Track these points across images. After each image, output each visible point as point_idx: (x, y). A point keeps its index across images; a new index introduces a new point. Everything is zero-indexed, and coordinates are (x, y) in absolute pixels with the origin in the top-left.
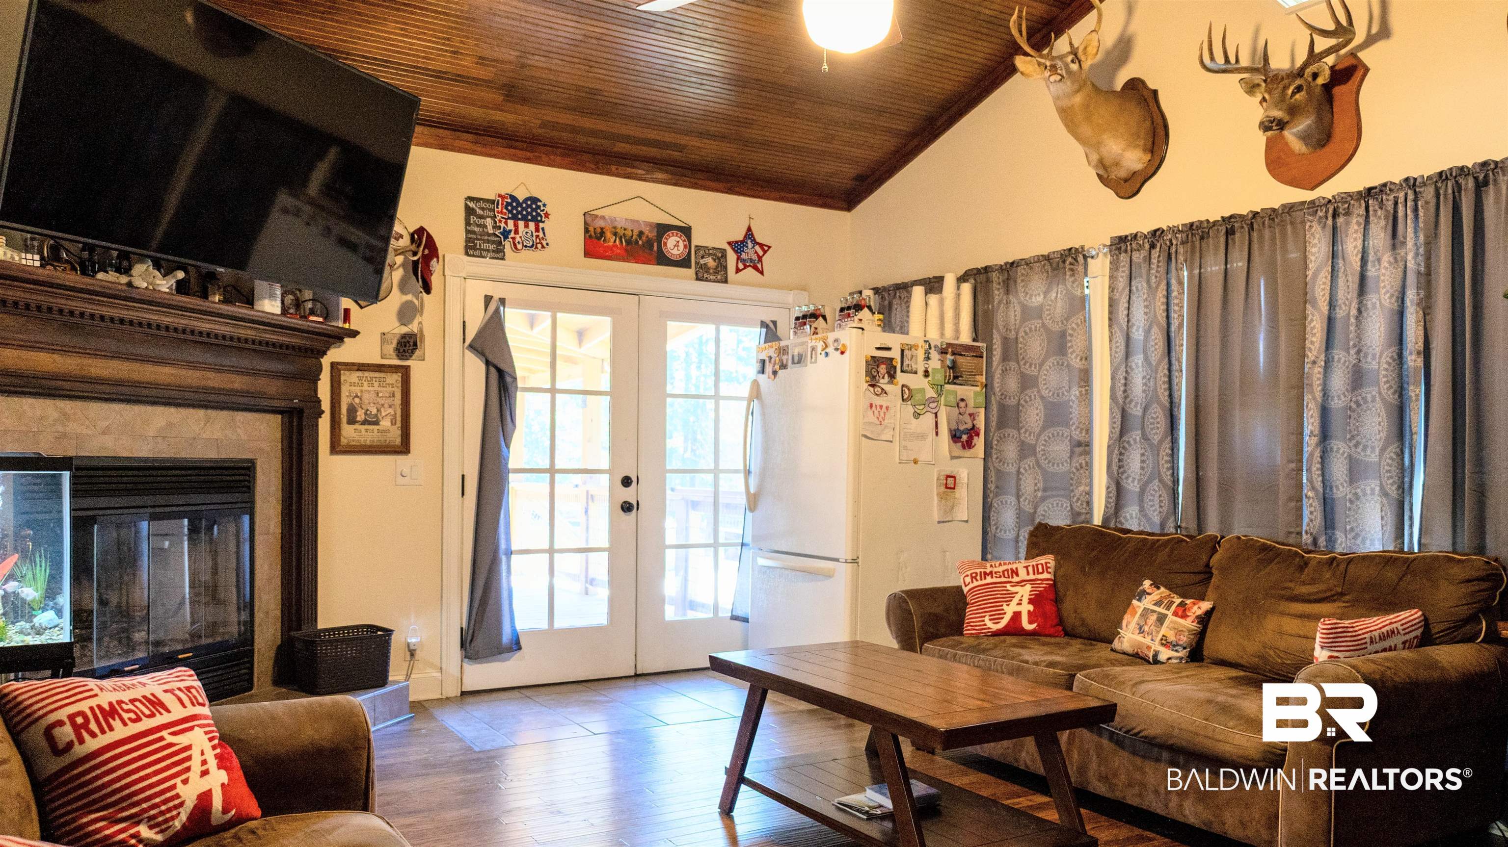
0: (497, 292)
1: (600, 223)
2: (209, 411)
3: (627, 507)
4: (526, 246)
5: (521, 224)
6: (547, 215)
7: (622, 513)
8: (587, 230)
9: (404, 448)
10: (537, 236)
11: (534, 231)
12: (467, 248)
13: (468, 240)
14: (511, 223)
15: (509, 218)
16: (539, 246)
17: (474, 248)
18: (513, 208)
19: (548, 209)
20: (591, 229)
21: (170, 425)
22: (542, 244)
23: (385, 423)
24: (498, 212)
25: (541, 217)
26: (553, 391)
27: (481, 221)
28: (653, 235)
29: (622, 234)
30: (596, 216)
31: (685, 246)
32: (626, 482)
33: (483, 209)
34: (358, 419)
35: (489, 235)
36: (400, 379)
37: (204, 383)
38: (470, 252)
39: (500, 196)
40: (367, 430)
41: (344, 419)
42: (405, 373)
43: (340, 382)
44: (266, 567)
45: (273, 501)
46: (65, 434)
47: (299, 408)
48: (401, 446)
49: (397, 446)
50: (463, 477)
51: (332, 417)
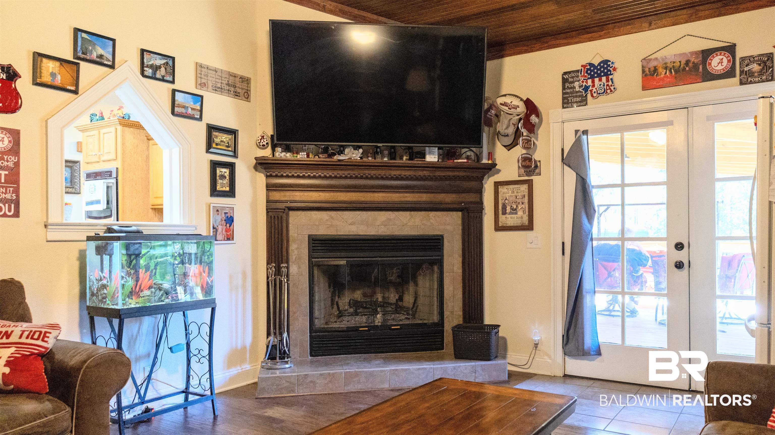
0: (582, 126)
1: (652, 64)
2: (412, 212)
3: (679, 265)
4: (599, 94)
5: (597, 80)
6: (615, 69)
7: (676, 269)
8: (643, 71)
9: (529, 227)
10: (608, 85)
11: (605, 82)
12: (563, 103)
13: (564, 98)
14: (590, 81)
15: (589, 78)
16: (609, 91)
17: (568, 103)
18: (591, 71)
19: (616, 65)
20: (647, 70)
21: (390, 220)
22: (610, 89)
23: (520, 213)
24: (581, 76)
25: (611, 71)
26: (623, 185)
27: (572, 85)
28: (697, 60)
29: (671, 66)
30: (650, 60)
31: (729, 61)
32: (679, 246)
33: (573, 77)
34: (507, 211)
35: (577, 92)
36: (527, 187)
37: (403, 199)
38: (565, 106)
39: (582, 66)
40: (511, 218)
41: (500, 212)
42: (530, 183)
43: (498, 192)
44: (451, 289)
45: (456, 256)
46: (332, 226)
47: (466, 208)
48: (528, 226)
49: (526, 226)
50: (563, 243)
51: (495, 211)
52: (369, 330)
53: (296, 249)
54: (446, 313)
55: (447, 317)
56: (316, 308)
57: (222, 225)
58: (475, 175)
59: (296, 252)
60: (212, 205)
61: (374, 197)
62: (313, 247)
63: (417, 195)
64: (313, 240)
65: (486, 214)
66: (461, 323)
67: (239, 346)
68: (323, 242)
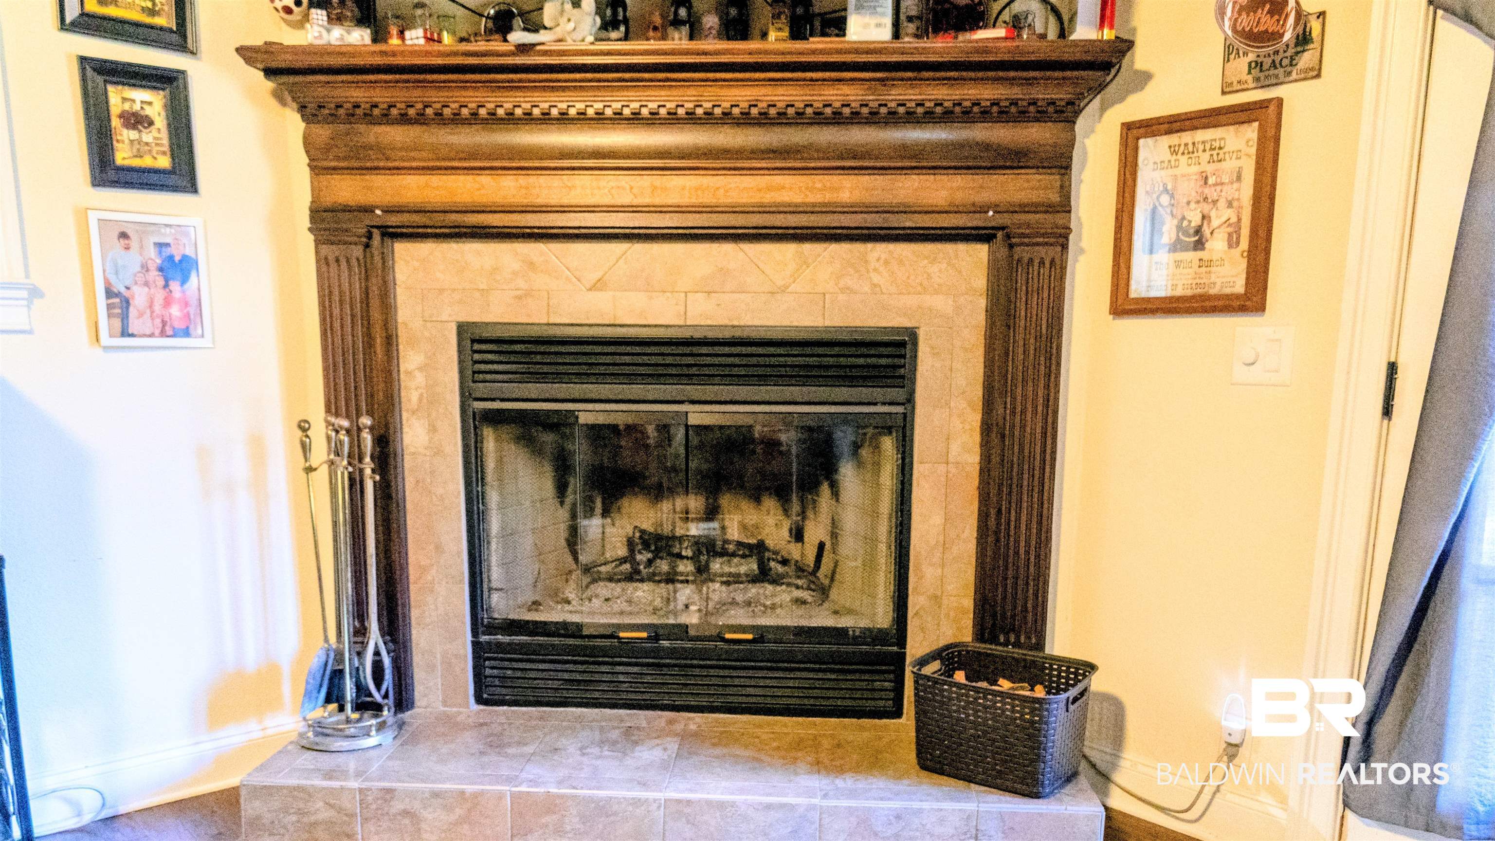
9: (1253, 298)
21: (725, 272)
23: (1217, 244)
34: (1164, 239)
36: (1255, 134)
40: (1178, 264)
41: (1138, 242)
42: (1268, 116)
43: (1135, 165)
44: (937, 520)
45: (960, 404)
46: (528, 293)
47: (1003, 228)
48: (1246, 296)
49: (1237, 297)
50: (1392, 368)
51: (1117, 240)
52: (656, 638)
53: (420, 369)
54: (914, 602)
55: (916, 614)
56: (494, 559)
57: (146, 284)
58: (1042, 93)
59: (420, 379)
60: (93, 217)
61: (664, 189)
62: (476, 362)
63: (820, 181)
64: (473, 341)
65: (1082, 251)
66: (967, 636)
67: (251, 659)
68: (505, 347)
